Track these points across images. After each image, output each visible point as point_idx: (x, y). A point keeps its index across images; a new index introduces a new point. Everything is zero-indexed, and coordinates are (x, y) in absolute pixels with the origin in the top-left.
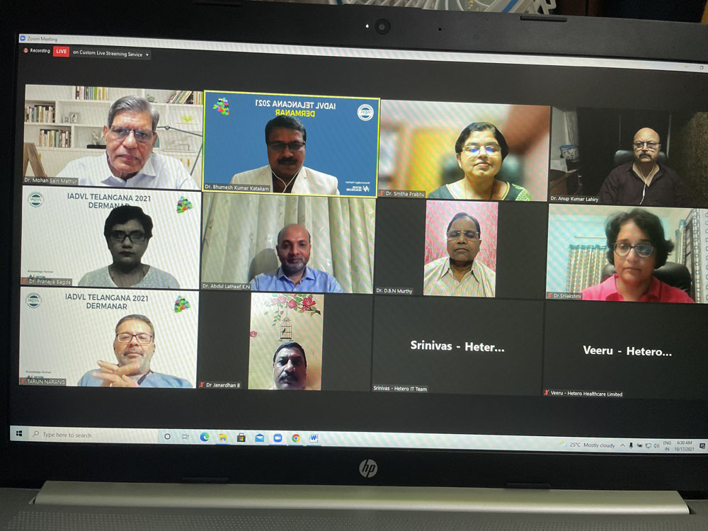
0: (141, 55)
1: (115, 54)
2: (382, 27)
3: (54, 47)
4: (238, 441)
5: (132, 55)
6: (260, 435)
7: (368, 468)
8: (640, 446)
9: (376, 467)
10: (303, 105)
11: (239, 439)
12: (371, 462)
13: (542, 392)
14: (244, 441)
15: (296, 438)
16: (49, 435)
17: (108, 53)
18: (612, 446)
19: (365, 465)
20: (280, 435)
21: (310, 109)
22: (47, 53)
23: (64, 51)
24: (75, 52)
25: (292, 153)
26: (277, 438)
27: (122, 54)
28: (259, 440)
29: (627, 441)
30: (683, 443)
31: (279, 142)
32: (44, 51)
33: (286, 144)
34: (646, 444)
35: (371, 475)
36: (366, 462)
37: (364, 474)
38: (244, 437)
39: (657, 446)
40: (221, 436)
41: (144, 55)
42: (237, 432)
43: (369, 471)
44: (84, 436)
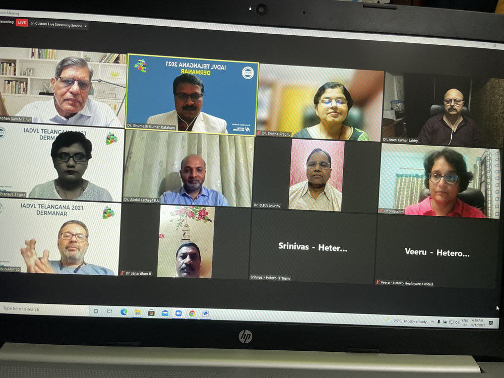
0: (81, 26)
1: (62, 25)
2: (261, 10)
3: (17, 20)
4: (149, 315)
5: (74, 26)
6: (165, 311)
7: (246, 336)
8: (445, 322)
9: (251, 336)
10: (201, 66)
11: (149, 313)
12: (248, 332)
13: (374, 282)
14: (154, 315)
15: (192, 314)
16: (7, 309)
17: (57, 25)
18: (425, 322)
19: (243, 334)
20: (179, 311)
21: (207, 70)
22: (11, 24)
23: (24, 23)
24: (32, 23)
25: (193, 101)
26: (178, 313)
27: (66, 25)
28: (165, 315)
29: (436, 318)
30: (476, 320)
31: (184, 93)
32: (10, 22)
33: (189, 95)
34: (450, 321)
35: (248, 341)
36: (244, 332)
37: (242, 341)
38: (154, 312)
39: (457, 322)
40: (136, 312)
41: (83, 26)
42: (148, 309)
43: (246, 339)
44: (33, 310)
